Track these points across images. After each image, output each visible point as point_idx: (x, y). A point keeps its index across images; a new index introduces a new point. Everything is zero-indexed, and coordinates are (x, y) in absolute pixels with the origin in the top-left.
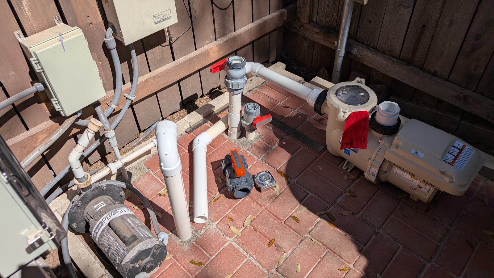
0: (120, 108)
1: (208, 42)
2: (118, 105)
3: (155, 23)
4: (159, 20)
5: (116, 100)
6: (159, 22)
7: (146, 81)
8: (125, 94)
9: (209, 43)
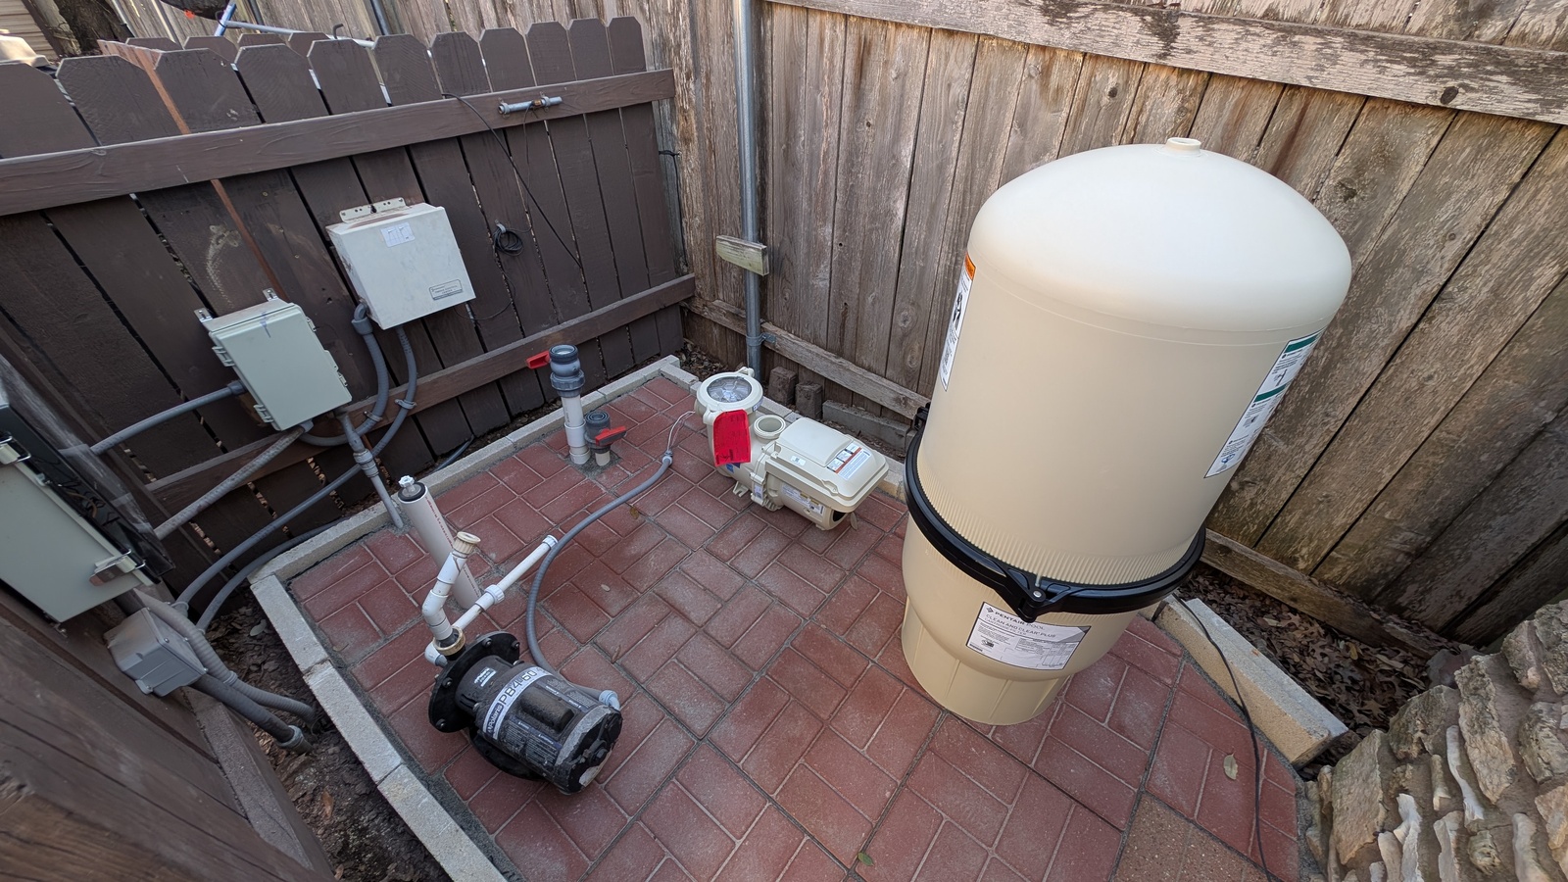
0: (391, 420)
1: (544, 326)
2: (384, 415)
3: (434, 299)
4: (441, 294)
5: (380, 409)
6: (441, 297)
7: (435, 382)
8: (397, 401)
9: (547, 328)
